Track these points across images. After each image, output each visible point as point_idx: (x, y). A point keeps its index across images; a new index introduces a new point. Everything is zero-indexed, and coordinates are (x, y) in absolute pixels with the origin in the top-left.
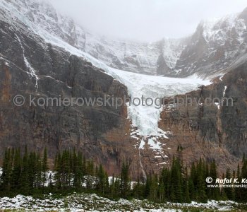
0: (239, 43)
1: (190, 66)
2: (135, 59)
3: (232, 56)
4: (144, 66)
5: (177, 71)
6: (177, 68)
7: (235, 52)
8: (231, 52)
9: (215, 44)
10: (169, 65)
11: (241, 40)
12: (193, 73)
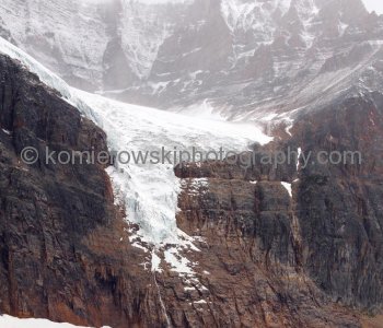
0: (303, 45)
1: (188, 79)
2: (51, 41)
3: (291, 74)
4: (75, 62)
5: (156, 86)
6: (153, 77)
7: (298, 65)
8: (286, 64)
9: (247, 37)
10: (135, 70)
11: (307, 37)
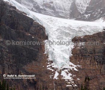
1: (97, 11)
5: (87, 16)
6: (86, 13)
10: (80, 11)
12: (100, 17)
